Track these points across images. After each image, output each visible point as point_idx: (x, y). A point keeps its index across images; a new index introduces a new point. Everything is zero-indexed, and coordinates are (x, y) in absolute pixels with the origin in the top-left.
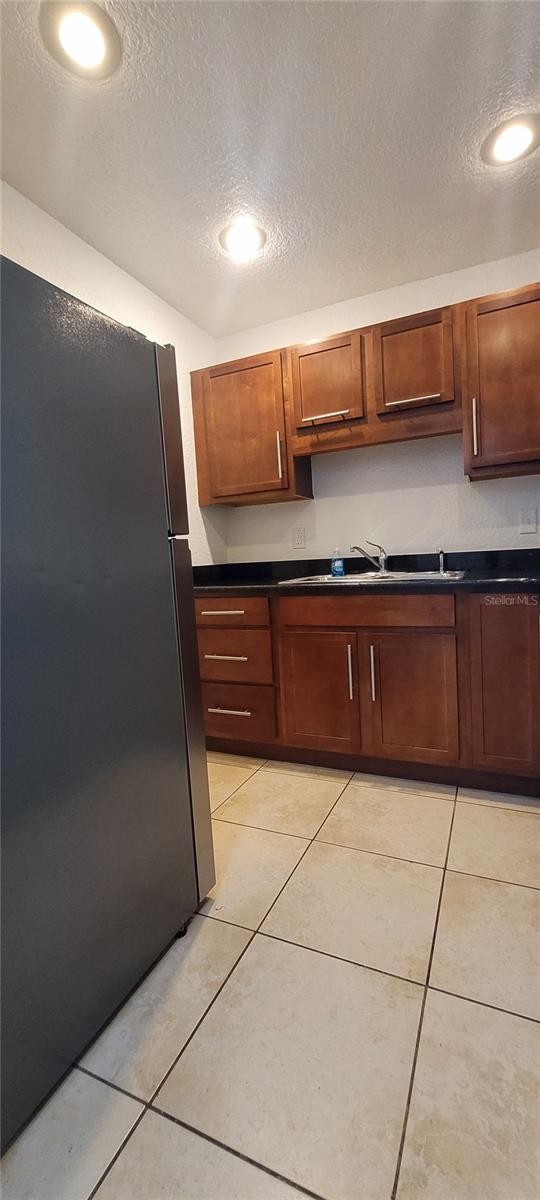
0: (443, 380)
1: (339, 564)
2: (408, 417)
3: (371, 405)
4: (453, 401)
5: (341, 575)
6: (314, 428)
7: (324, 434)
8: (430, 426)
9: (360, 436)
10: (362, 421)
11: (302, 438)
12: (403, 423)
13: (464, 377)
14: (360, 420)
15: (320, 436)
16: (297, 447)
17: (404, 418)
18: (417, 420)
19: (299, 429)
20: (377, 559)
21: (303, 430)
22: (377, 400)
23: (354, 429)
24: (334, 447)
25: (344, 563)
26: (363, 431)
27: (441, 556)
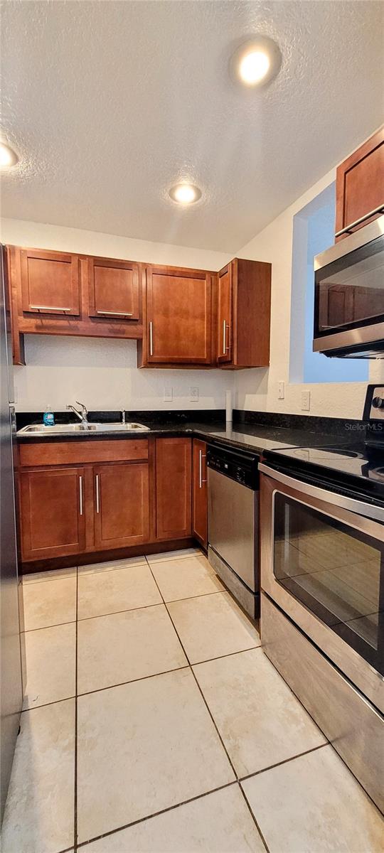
0: (133, 306)
1: (51, 416)
2: (110, 323)
3: (85, 309)
4: (137, 320)
5: (52, 425)
6: (38, 314)
7: (47, 321)
8: (124, 332)
9: (76, 328)
10: (79, 318)
11: (28, 320)
12: (105, 326)
13: (144, 307)
14: (77, 317)
15: (44, 321)
16: (24, 325)
17: (108, 323)
18: (117, 327)
19: (24, 312)
20: (80, 413)
21: (28, 314)
22: (90, 307)
23: (72, 322)
24: (55, 332)
25: (54, 416)
26: (79, 326)
27: (124, 413)
